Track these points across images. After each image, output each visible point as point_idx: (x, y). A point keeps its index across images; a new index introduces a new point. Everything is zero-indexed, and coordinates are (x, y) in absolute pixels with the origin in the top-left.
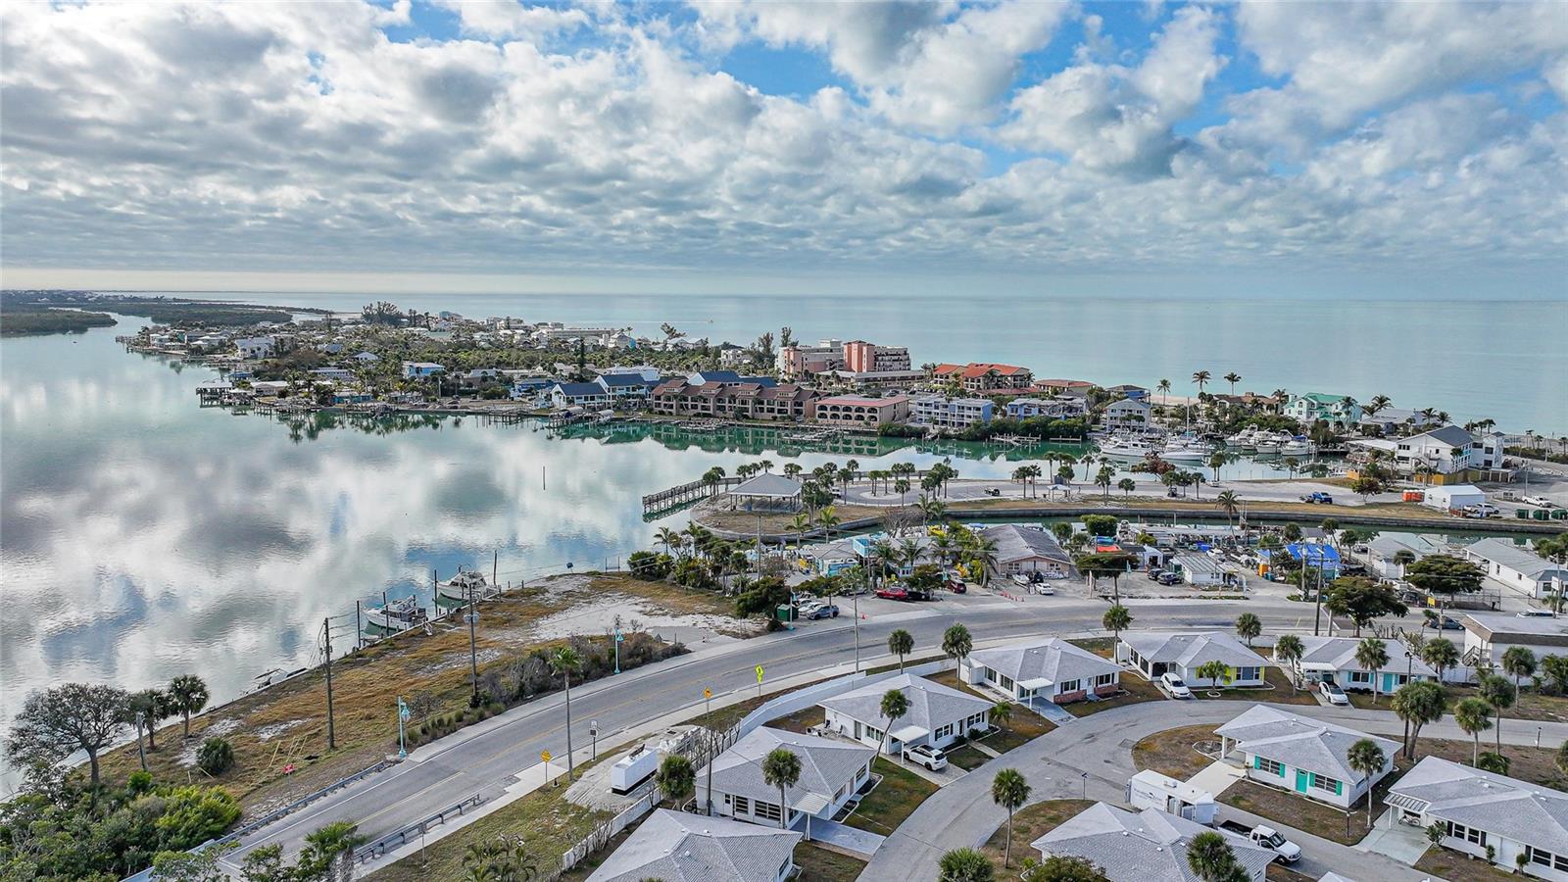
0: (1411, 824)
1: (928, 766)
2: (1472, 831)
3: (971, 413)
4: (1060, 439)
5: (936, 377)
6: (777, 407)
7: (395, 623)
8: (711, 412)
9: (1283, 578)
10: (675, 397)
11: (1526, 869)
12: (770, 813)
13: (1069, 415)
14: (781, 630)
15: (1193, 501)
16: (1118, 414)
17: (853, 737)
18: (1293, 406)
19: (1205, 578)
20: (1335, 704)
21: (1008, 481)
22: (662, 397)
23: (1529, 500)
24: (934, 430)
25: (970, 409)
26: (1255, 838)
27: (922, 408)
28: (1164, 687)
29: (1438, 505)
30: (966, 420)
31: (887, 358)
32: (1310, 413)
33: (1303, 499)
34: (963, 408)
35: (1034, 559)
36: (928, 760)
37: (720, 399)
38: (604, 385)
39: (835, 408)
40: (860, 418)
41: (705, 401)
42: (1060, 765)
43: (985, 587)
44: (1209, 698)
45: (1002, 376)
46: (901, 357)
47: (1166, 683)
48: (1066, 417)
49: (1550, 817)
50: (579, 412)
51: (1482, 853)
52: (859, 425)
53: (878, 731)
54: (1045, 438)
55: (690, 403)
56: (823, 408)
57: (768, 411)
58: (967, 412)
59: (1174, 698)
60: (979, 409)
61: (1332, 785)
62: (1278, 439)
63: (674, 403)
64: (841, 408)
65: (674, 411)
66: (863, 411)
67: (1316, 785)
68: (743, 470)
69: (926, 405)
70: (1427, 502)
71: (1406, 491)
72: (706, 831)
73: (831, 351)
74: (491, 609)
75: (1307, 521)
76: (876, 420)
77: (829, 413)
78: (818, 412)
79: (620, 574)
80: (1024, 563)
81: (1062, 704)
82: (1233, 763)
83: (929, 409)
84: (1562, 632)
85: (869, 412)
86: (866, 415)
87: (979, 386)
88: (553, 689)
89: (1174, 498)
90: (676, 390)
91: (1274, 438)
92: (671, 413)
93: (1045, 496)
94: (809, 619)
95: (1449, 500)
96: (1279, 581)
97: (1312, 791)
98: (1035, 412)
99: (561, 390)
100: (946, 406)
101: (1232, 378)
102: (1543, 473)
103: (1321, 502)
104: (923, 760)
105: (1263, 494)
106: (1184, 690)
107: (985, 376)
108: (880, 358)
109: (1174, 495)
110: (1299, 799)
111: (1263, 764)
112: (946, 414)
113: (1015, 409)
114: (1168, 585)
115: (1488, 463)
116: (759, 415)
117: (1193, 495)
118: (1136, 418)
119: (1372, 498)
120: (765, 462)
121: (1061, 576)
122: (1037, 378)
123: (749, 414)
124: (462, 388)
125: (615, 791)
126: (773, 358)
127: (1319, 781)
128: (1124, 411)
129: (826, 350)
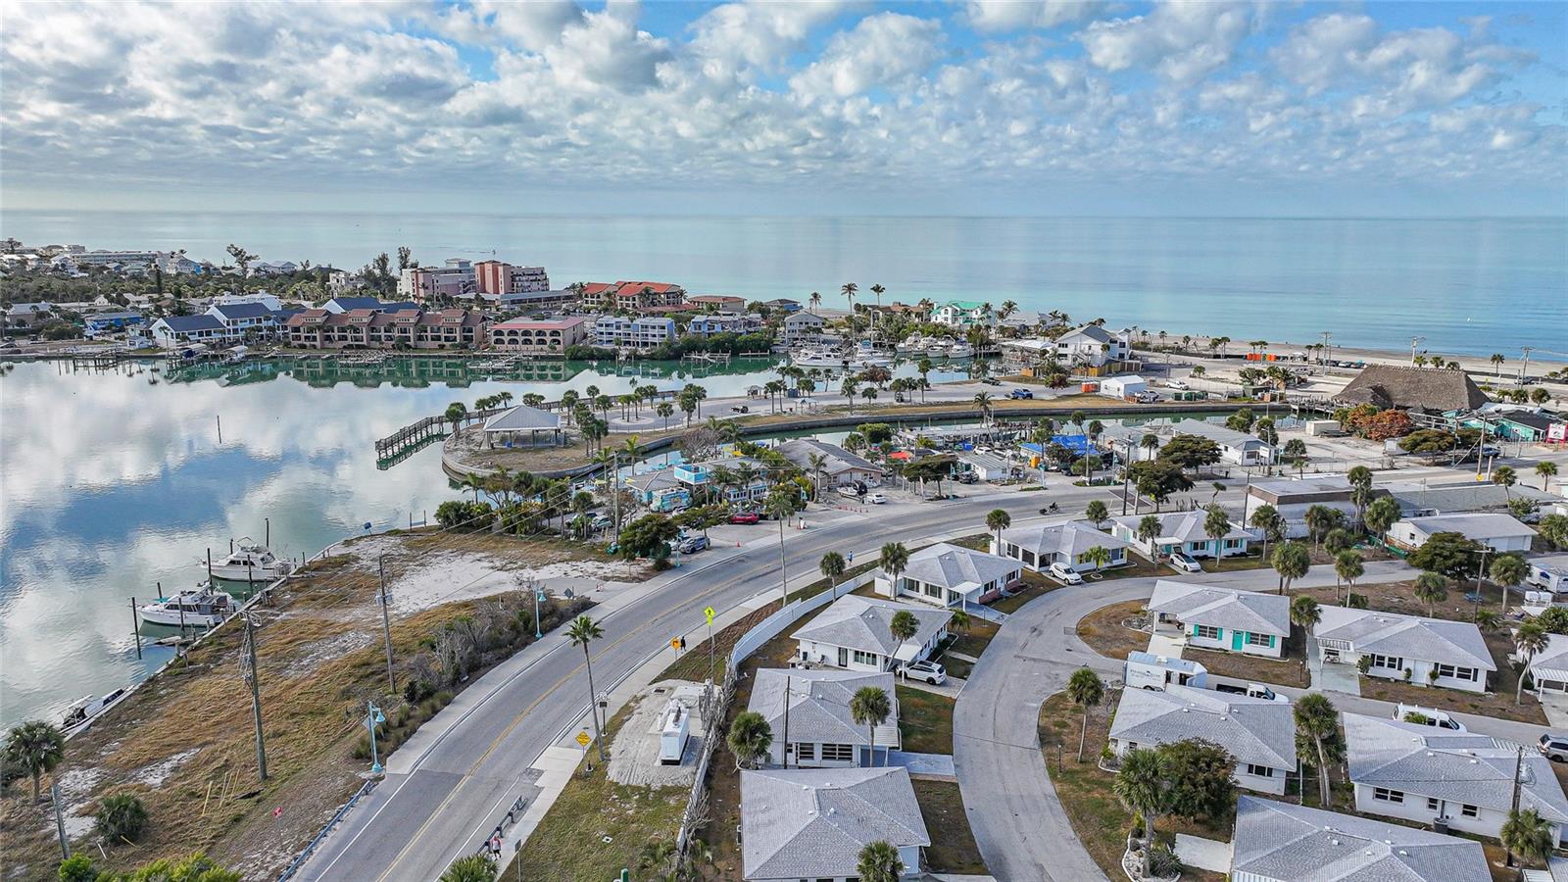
0: (1332, 662)
1: (931, 681)
2: (1390, 659)
3: (656, 332)
4: (750, 354)
5: (586, 296)
6: (443, 335)
7: (193, 618)
8: (365, 343)
9: (1056, 468)
10: (319, 328)
11: (1437, 683)
12: (840, 754)
13: (749, 329)
14: (669, 569)
15: (921, 405)
16: (796, 327)
17: (837, 665)
18: (939, 313)
19: (998, 474)
20: (1192, 571)
21: (744, 397)
22: (302, 329)
23: (1172, 385)
24: (624, 352)
25: (654, 327)
26: (1252, 695)
27: (603, 329)
28: (1054, 576)
29: (1115, 394)
30: (650, 339)
31: (524, 278)
32: (955, 319)
33: (1008, 396)
34: (646, 327)
35: (850, 471)
36: (931, 675)
37: (373, 328)
38: (222, 317)
39: (512, 332)
40: (543, 342)
41: (356, 330)
42: (1034, 660)
43: (817, 502)
44: (1094, 581)
45: (655, 294)
46: (538, 276)
47: (1056, 572)
48: (748, 332)
49: (1441, 638)
50: (201, 349)
51: (1401, 675)
52: (542, 350)
53: (868, 655)
54: (735, 354)
55: (336, 334)
56: (499, 333)
57: (433, 339)
58: (651, 332)
59: (1069, 584)
60: (663, 328)
61: (1266, 640)
62: (943, 343)
63: (318, 334)
64: (520, 332)
65: (318, 343)
66: (545, 334)
67: (1251, 642)
68: (481, 403)
69: (607, 325)
70: (1103, 391)
71: (1084, 384)
72: (828, 784)
73: (460, 272)
74: (307, 586)
75: (1021, 415)
76: (559, 343)
77: (506, 338)
78: (494, 338)
79: (430, 530)
80: (842, 476)
81: (985, 604)
82: (1169, 635)
83: (610, 330)
84: (1321, 490)
85: (551, 335)
86: (548, 339)
87: (634, 304)
88: (485, 666)
89: (903, 404)
90: (318, 320)
91: (940, 343)
92: (314, 347)
93: (791, 409)
94: (684, 553)
95: (1122, 388)
96: (1052, 471)
97: (1247, 648)
98: (718, 328)
99: (167, 325)
100: (629, 326)
101: (877, 289)
102: (1157, 362)
103: (1024, 398)
104: (924, 675)
105: (955, 395)
106: (1076, 576)
107: (641, 295)
108: (517, 278)
109: (902, 401)
110: (1240, 656)
111: (1202, 631)
112: (629, 334)
113: (698, 326)
114: (970, 483)
115: (1122, 356)
116: (422, 344)
117: (918, 400)
118: (814, 330)
119: (1061, 391)
120: (504, 394)
121: (875, 485)
122: (690, 294)
123: (412, 343)
124: (10, 328)
125: (665, 762)
126: (393, 283)
127: (1253, 638)
128: (801, 323)
129: (455, 271)
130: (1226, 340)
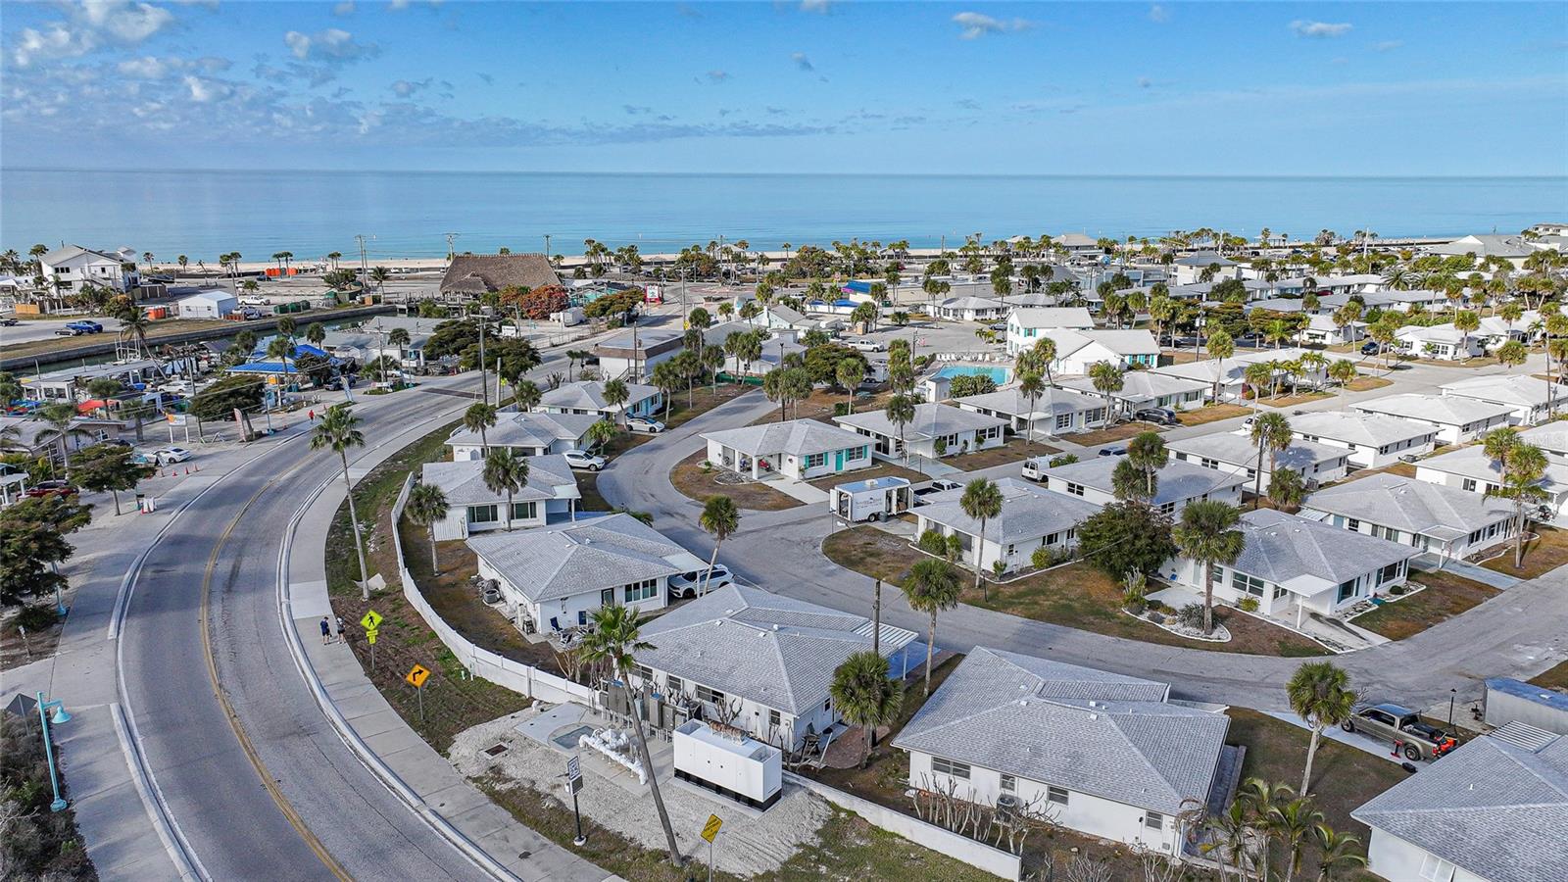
51: (959, 449)
61: (860, 452)
67: (850, 458)
71: (148, 308)
95: (214, 305)
97: (848, 465)
106: (599, 459)
111: (812, 460)
130: (236, 255)
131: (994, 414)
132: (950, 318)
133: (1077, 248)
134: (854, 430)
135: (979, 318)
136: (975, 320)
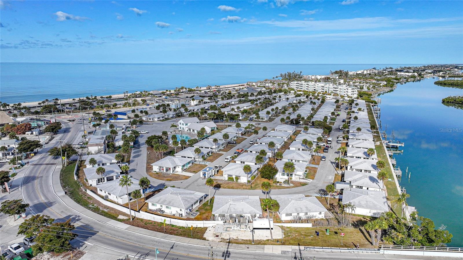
131: (204, 148)
132: (151, 120)
133: (156, 94)
134: (181, 157)
135: (159, 120)
136: (158, 120)
